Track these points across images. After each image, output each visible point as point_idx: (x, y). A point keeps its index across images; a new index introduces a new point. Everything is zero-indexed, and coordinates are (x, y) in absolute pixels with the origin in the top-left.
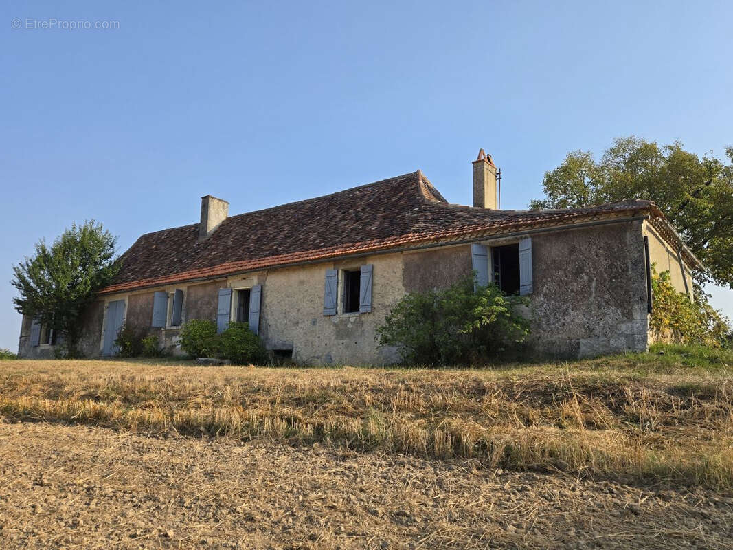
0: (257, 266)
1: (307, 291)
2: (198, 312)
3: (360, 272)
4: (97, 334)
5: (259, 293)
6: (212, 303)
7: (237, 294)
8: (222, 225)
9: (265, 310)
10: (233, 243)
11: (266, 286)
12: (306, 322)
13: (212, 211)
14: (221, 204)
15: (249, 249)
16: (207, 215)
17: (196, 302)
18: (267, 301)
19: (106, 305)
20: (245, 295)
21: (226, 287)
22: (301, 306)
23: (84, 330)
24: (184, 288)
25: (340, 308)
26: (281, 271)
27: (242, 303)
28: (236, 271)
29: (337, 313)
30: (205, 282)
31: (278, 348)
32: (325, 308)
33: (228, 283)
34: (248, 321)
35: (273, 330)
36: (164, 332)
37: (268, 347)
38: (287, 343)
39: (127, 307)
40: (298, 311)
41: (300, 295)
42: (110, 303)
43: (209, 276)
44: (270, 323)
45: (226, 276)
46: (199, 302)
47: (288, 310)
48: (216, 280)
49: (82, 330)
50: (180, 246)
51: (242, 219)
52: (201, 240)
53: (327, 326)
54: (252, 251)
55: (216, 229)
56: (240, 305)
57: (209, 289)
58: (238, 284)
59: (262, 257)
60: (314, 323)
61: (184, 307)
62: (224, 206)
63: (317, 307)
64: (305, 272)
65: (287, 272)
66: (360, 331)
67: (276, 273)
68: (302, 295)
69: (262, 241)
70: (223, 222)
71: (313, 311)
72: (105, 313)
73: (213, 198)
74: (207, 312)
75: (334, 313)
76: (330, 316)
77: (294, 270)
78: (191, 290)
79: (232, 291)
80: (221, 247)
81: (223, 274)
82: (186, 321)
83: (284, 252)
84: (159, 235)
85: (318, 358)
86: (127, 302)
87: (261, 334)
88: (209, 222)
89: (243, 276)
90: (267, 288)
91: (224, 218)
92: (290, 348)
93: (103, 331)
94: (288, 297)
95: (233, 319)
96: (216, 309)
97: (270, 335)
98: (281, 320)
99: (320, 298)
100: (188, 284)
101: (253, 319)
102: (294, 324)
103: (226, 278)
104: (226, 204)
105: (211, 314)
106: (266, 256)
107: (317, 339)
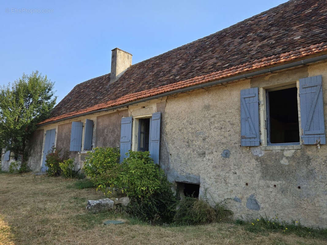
0: (156, 93)
1: (214, 116)
2: (104, 139)
3: (296, 89)
4: (39, 154)
5: (159, 121)
6: (116, 131)
7: (138, 122)
8: (127, 71)
9: (165, 137)
10: (135, 80)
11: (165, 112)
12: (215, 153)
13: (119, 60)
14: (126, 55)
15: (147, 82)
16: (116, 63)
17: (103, 130)
18: (168, 128)
19: (45, 132)
20: (145, 123)
21: (127, 116)
22: (207, 135)
23: (32, 151)
24: (94, 118)
25: (264, 137)
26: (182, 97)
27: (143, 131)
28: (135, 100)
29: (260, 144)
30: (109, 112)
31: (181, 180)
32: (243, 137)
33: (129, 112)
34: (148, 150)
35: (175, 160)
36: (80, 156)
37: (171, 179)
38: (191, 175)
39: (57, 134)
40: (204, 139)
41: (205, 122)
42: (47, 131)
43: (112, 106)
44: (171, 152)
45: (127, 105)
46: (106, 131)
47: (191, 138)
48: (119, 110)
49: (31, 151)
50: (98, 88)
51: (141, 65)
52: (112, 82)
53: (247, 160)
54: (150, 83)
55: (123, 74)
56: (140, 133)
57: (114, 118)
58: (138, 113)
59: (160, 86)
60: (226, 155)
61: (94, 134)
62: (128, 57)
63: (230, 135)
64: (210, 96)
65: (188, 97)
66: (305, 170)
67: (176, 99)
68: (208, 122)
69: (159, 75)
70: (128, 69)
71: (224, 141)
72: (44, 139)
73: (120, 50)
74: (112, 139)
75: (257, 144)
76: (250, 147)
77: (197, 94)
78: (100, 120)
79: (133, 119)
80: (125, 84)
81: (124, 103)
82: (96, 146)
83: (182, 79)
84: (86, 83)
85: (236, 200)
86: (57, 131)
87: (161, 164)
88: (117, 68)
89: (143, 104)
90: (166, 116)
91: (128, 66)
92: (195, 182)
93: (42, 152)
94: (191, 124)
95: (134, 148)
96: (119, 137)
97: (171, 166)
98: (184, 149)
99: (233, 124)
100: (97, 115)
101: (154, 147)
102: (199, 155)
103: (128, 107)
104: (130, 56)
105: (115, 141)
106: (164, 85)
107: (232, 176)
